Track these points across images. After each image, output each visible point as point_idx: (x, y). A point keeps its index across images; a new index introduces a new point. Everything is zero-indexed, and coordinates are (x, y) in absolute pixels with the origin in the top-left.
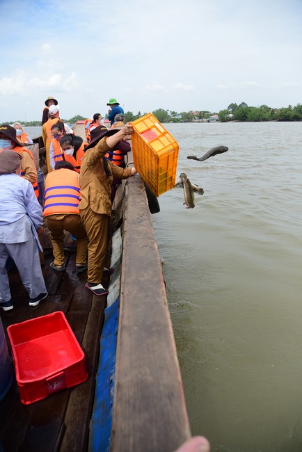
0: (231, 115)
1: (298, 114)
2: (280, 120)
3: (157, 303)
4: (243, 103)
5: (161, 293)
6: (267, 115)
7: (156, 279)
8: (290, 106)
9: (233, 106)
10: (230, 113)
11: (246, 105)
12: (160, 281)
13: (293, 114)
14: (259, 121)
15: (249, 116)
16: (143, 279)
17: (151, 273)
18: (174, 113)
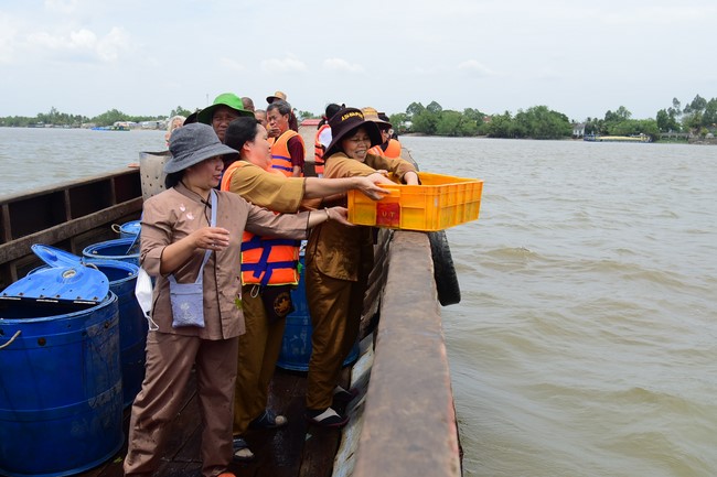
0: (409, 124)
1: (520, 127)
2: (492, 136)
3: (435, 464)
4: (434, 104)
5: (446, 444)
6: (469, 127)
7: (437, 415)
8: (507, 113)
9: (415, 108)
10: (408, 119)
11: (439, 106)
12: (445, 420)
13: (512, 127)
14: (456, 135)
15: (439, 126)
16: (406, 413)
17: (426, 401)
18: (306, 115)
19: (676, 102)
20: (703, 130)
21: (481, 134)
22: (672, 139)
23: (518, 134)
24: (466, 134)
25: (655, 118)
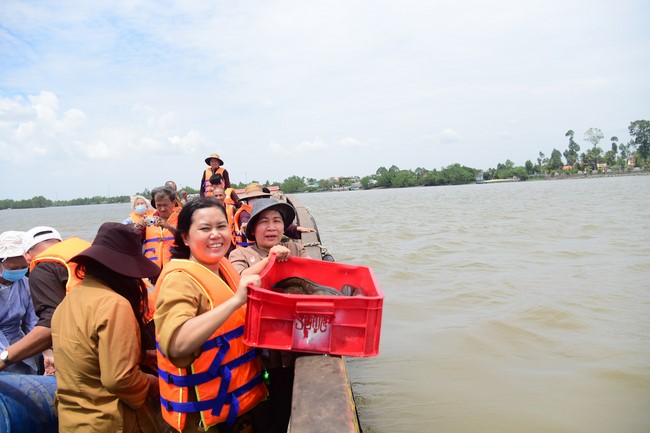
0: (375, 181)
1: (443, 178)
4: (394, 167)
8: (436, 169)
9: (382, 170)
10: (376, 178)
11: (397, 168)
13: (437, 178)
14: (404, 186)
15: (393, 181)
16: (320, 418)
17: (332, 408)
18: (311, 181)
19: (541, 154)
20: (553, 171)
21: (420, 184)
22: (536, 178)
23: (442, 183)
24: (411, 185)
25: (524, 165)
